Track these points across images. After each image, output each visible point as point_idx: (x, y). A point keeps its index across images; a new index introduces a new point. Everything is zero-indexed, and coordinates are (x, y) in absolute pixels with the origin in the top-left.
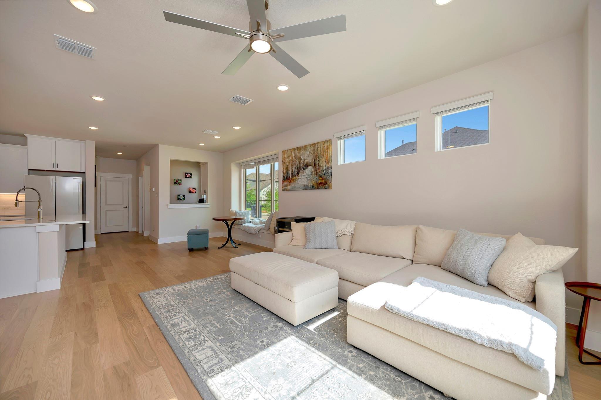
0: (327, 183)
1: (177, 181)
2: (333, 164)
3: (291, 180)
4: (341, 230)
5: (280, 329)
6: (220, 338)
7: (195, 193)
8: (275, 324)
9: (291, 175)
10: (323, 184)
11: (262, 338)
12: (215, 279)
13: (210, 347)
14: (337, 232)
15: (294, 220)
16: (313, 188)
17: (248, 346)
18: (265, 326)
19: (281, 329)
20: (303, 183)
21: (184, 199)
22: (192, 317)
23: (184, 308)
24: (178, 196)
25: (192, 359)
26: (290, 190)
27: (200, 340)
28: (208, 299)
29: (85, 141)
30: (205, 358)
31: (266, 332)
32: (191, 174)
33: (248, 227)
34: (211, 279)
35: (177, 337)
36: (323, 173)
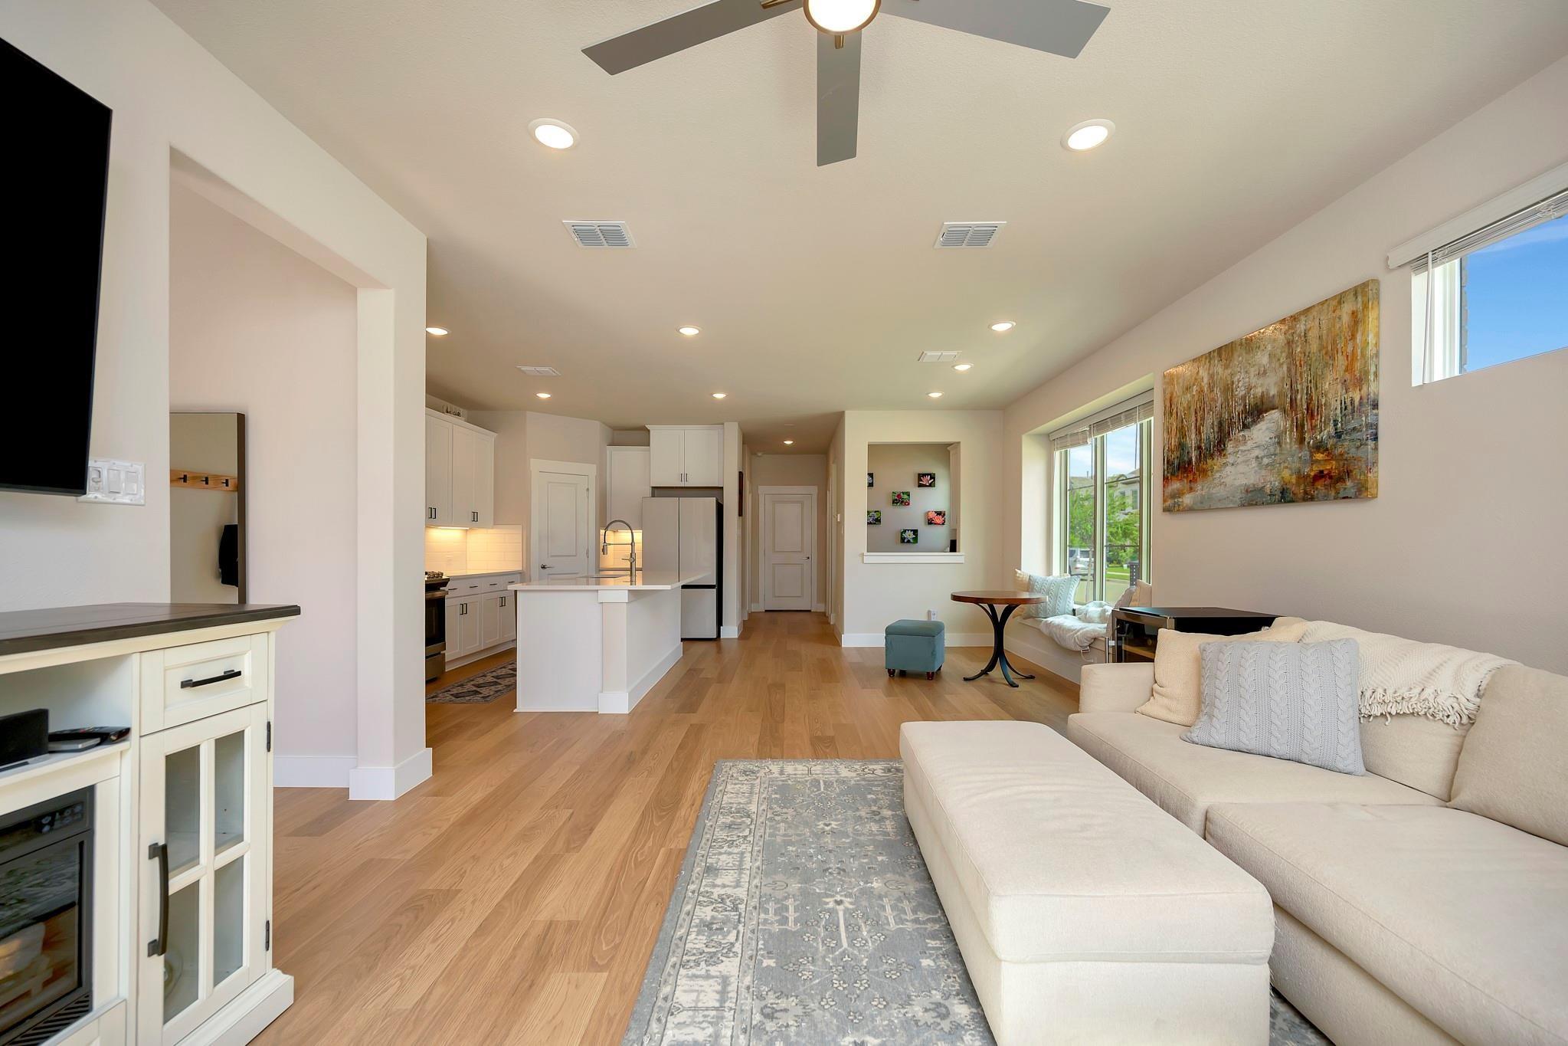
0: (1349, 473)
1: (899, 496)
2: (1382, 387)
3: (1195, 474)
4: (1390, 692)
5: (947, 1029)
6: (766, 963)
7: (943, 524)
8: (946, 1003)
9: (1194, 455)
10: (1331, 477)
11: (869, 1033)
12: (889, 771)
13: (725, 981)
14: (1368, 694)
15: (1171, 622)
16: (1285, 497)
17: (810, 1038)
18: (911, 988)
19: (950, 1033)
20: (1242, 481)
21: (916, 540)
22: (758, 863)
23: (762, 830)
24: (902, 533)
25: (666, 990)
26: (1190, 510)
27: (723, 942)
28: (827, 825)
29: (723, 424)
30: (690, 1009)
31: (896, 1014)
32: (933, 477)
33: (1059, 627)
34: (880, 767)
35: (688, 907)
36: (1333, 432)
